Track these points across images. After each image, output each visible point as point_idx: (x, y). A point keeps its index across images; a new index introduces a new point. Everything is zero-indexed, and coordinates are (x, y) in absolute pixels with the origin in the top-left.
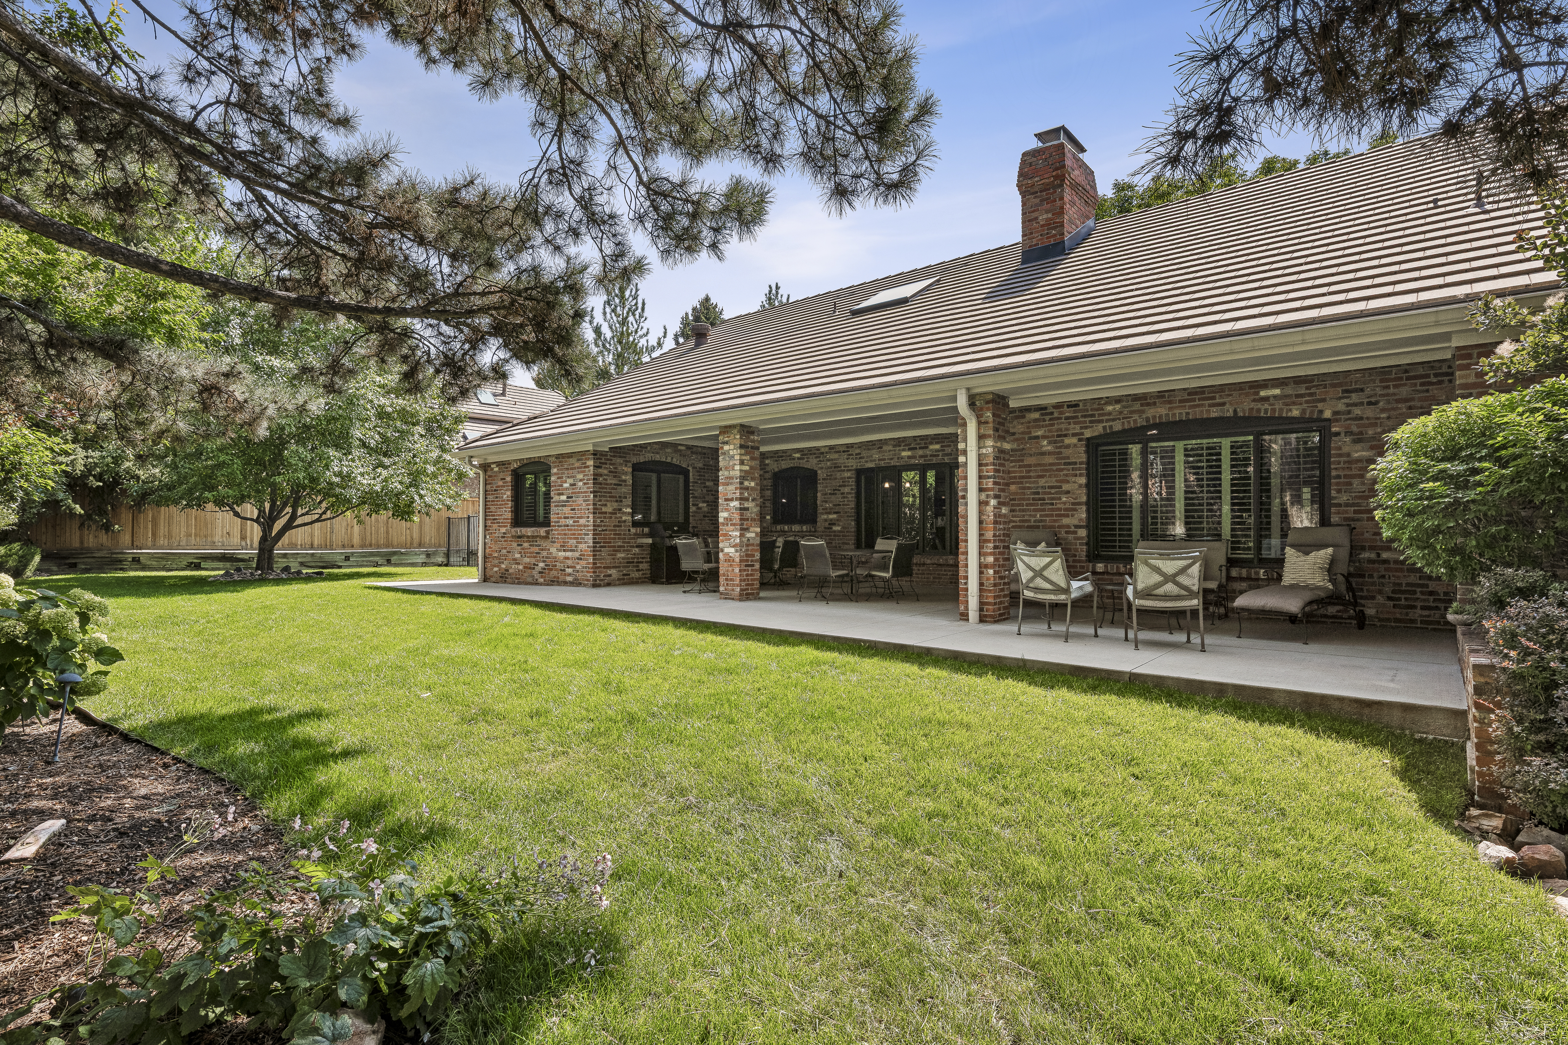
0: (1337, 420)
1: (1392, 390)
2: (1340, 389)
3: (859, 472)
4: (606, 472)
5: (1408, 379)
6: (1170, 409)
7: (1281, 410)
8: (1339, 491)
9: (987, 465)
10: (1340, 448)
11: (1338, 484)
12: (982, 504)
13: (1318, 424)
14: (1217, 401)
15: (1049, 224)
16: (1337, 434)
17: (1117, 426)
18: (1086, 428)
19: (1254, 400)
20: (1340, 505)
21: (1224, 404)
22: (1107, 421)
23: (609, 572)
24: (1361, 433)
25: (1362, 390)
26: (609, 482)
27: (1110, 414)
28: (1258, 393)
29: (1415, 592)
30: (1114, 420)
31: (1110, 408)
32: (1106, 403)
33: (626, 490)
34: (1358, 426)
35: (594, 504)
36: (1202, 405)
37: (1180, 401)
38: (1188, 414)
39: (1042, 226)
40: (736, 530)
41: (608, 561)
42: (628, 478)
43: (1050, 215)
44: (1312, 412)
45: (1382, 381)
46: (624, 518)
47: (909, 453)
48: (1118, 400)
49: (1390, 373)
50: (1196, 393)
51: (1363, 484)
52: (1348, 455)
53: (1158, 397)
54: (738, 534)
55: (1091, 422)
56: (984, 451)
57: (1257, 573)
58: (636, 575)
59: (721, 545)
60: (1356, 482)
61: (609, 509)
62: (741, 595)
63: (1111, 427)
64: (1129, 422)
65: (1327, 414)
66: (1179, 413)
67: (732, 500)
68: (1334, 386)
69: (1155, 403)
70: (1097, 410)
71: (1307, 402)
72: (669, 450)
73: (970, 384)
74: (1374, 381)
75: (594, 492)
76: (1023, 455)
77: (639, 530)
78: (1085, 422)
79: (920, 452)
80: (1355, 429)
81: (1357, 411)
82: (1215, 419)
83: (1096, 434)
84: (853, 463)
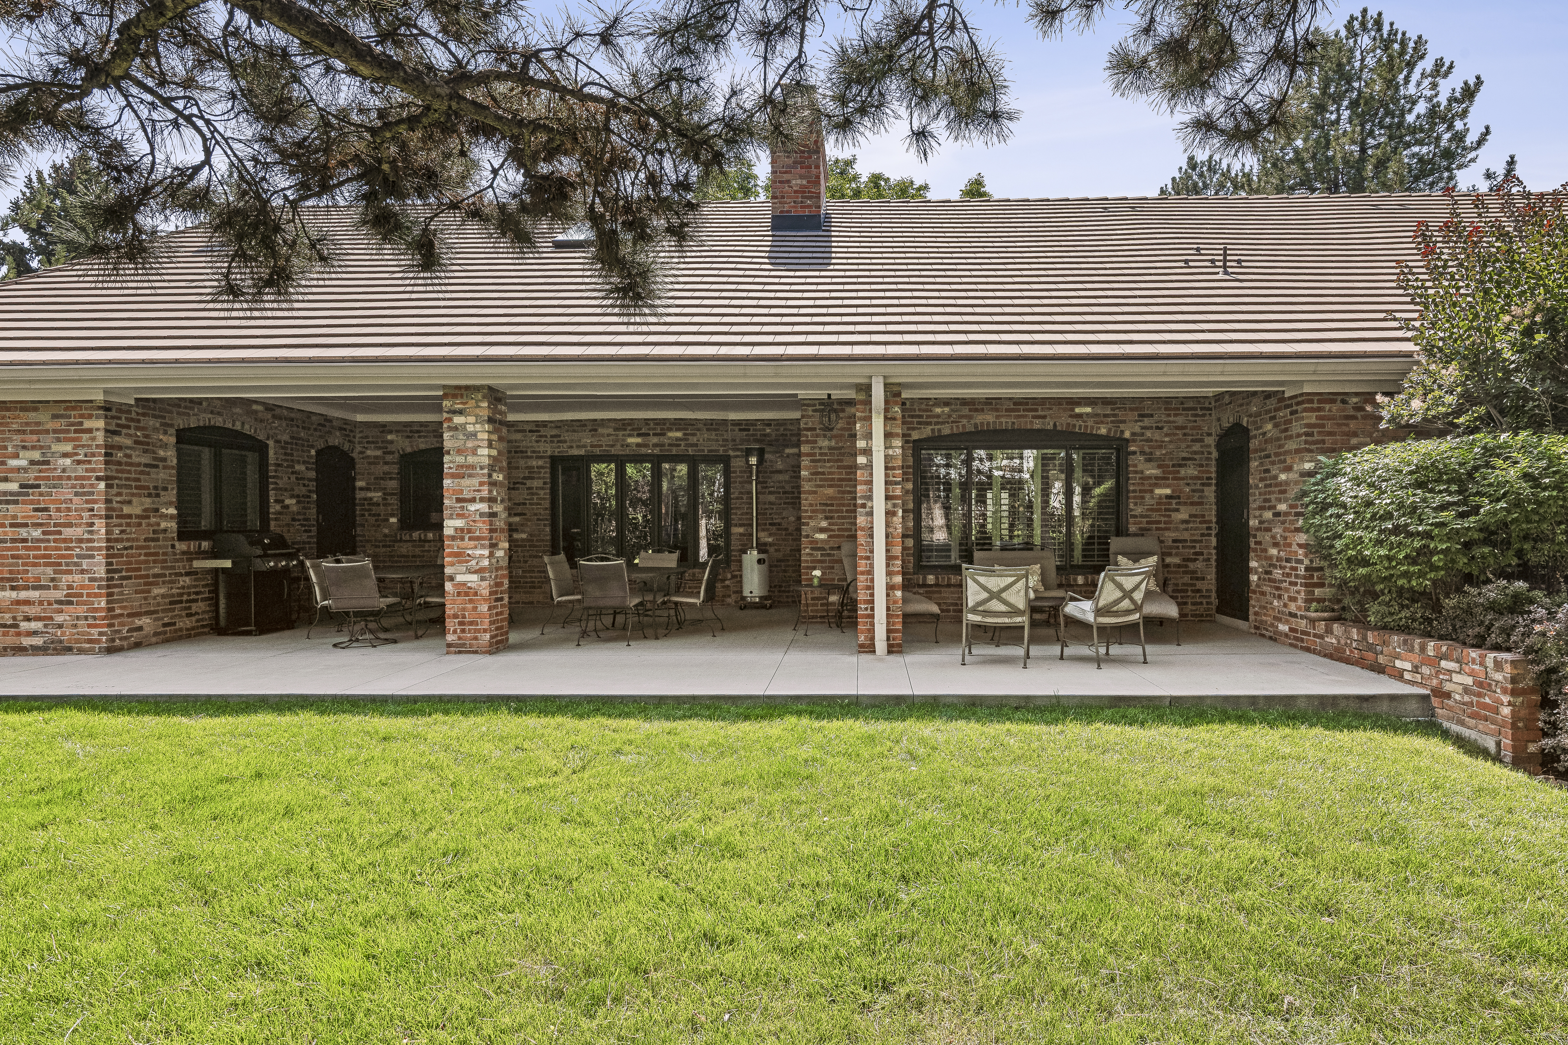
0: (1134, 441)
1: (1172, 419)
2: (1136, 413)
3: (555, 461)
4: (128, 442)
5: (1184, 409)
6: (997, 417)
7: (1092, 427)
8: (1136, 504)
9: (894, 468)
10: (1135, 466)
11: (1135, 497)
12: (890, 514)
13: (1117, 442)
14: (1040, 413)
15: (802, 191)
16: (1134, 453)
17: (946, 430)
18: (914, 429)
19: (1071, 416)
20: (1135, 516)
21: (1044, 417)
22: (937, 423)
23: (138, 622)
24: (1151, 453)
25: (1152, 416)
26: (135, 460)
27: (938, 416)
28: (1073, 410)
29: (1187, 591)
30: (943, 423)
31: (938, 410)
32: (935, 405)
33: (166, 476)
34: (1150, 447)
35: (108, 501)
36: (1026, 416)
37: (1007, 410)
38: (1013, 423)
39: (796, 192)
40: (483, 547)
41: (137, 602)
42: (171, 455)
43: (804, 182)
44: (1116, 432)
45: (1166, 409)
46: (163, 525)
47: (639, 440)
48: (946, 402)
49: (1171, 403)
50: (1020, 404)
51: (1153, 498)
52: (1142, 472)
53: (986, 404)
54: (486, 552)
55: (919, 423)
56: (891, 452)
57: (1075, 580)
58: (186, 623)
59: (448, 571)
60: (1147, 496)
61: (135, 509)
62: (491, 644)
63: (939, 430)
64: (958, 427)
65: (1127, 435)
66: (1006, 422)
67: (473, 500)
68: (1131, 409)
69: (983, 410)
70: (927, 410)
71: (1112, 422)
72: (238, 410)
73: (888, 371)
74: (1160, 409)
75: (106, 478)
76: (843, 454)
77: (193, 545)
78: (912, 423)
79: (655, 440)
80: (1147, 450)
81: (1149, 434)
82: (1038, 430)
83: (924, 436)
84: (548, 449)
